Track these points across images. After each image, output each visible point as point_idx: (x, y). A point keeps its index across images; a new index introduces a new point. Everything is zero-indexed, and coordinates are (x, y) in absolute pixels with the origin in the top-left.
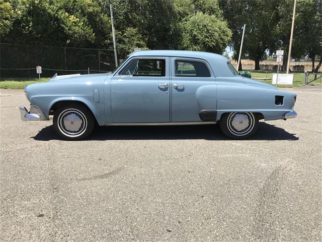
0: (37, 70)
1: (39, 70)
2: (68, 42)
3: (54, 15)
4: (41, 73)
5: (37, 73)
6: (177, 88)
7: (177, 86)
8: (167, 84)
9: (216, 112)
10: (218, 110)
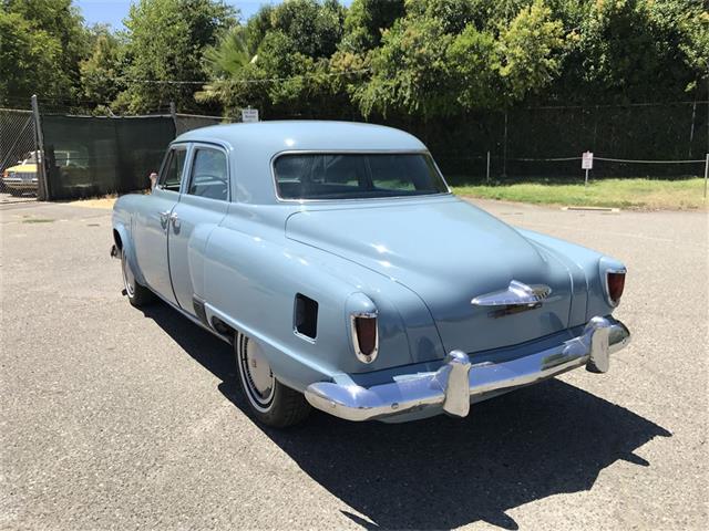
0: (584, 162)
1: (588, 161)
2: (690, 87)
3: (666, 25)
4: (591, 167)
5: (583, 167)
6: (174, 224)
7: (173, 220)
8: (169, 212)
9: (204, 306)
10: (206, 304)
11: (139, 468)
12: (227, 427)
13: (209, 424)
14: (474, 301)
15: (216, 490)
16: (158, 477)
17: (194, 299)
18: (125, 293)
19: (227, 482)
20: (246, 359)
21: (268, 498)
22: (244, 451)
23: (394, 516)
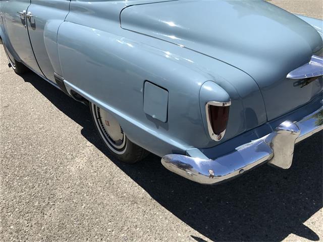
6: (30, 20)
7: (30, 18)
8: (25, 11)
9: (63, 82)
10: (64, 80)
11: (38, 208)
12: (94, 164)
13: (81, 162)
14: (289, 76)
15: (97, 224)
16: (53, 215)
17: (55, 76)
18: (10, 66)
19: (104, 214)
20: (100, 118)
21: (136, 227)
22: (110, 185)
23: (229, 234)
